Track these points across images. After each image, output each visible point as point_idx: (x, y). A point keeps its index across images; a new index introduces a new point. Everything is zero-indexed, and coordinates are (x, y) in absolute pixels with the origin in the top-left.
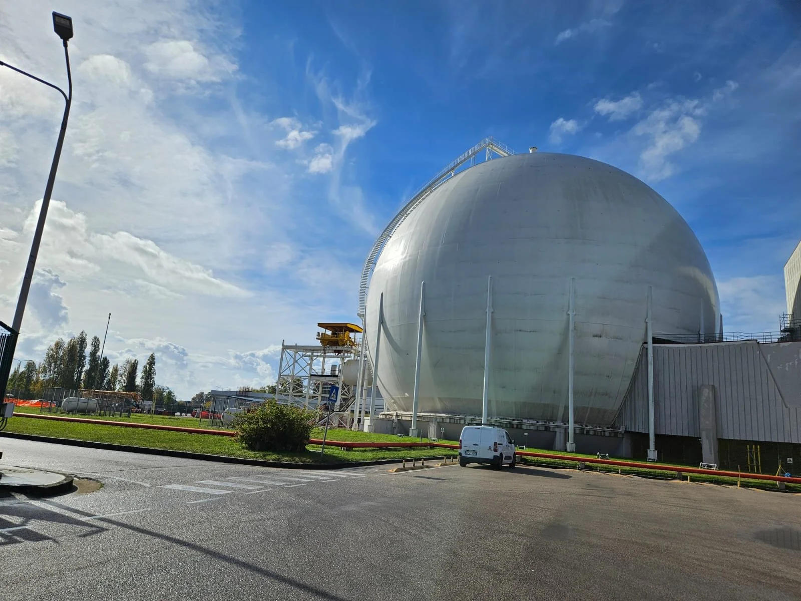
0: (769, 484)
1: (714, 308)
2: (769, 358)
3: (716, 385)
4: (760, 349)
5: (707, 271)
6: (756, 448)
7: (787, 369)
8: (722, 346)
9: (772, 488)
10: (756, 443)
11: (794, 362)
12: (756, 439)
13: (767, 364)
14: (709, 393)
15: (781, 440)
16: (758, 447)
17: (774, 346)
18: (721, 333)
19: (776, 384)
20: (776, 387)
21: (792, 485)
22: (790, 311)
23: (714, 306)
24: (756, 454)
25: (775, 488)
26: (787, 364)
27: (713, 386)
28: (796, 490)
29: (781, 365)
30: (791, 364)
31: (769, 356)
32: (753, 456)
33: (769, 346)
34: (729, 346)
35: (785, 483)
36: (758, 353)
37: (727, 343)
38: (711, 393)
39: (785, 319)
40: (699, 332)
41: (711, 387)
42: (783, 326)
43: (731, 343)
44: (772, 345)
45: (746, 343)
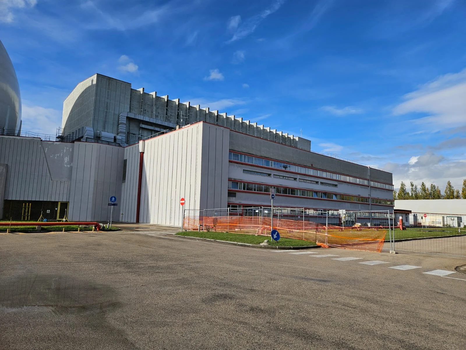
0: (30, 228)
1: (17, 114)
2: (46, 150)
3: (10, 164)
4: (41, 144)
5: (16, 90)
6: (29, 205)
7: (56, 158)
8: (18, 139)
9: (32, 230)
10: (29, 202)
11: (61, 154)
12: (30, 199)
13: (45, 153)
14: (3, 169)
15: (45, 200)
16: (30, 204)
17: (50, 144)
18: (20, 130)
19: (48, 166)
20: (48, 168)
21: (45, 227)
22: (63, 126)
23: (17, 113)
24: (28, 208)
25: (34, 231)
26: (56, 155)
27: (7, 165)
28: (48, 230)
29: (53, 155)
30: (58, 155)
31: (47, 149)
32: (26, 210)
33: (48, 143)
34: (22, 139)
35: (42, 226)
36: (40, 146)
37: (22, 138)
38: (5, 169)
39: (60, 131)
40: (4, 128)
41: (5, 165)
42: (58, 134)
43: (25, 138)
44: (49, 142)
45: (34, 139)
